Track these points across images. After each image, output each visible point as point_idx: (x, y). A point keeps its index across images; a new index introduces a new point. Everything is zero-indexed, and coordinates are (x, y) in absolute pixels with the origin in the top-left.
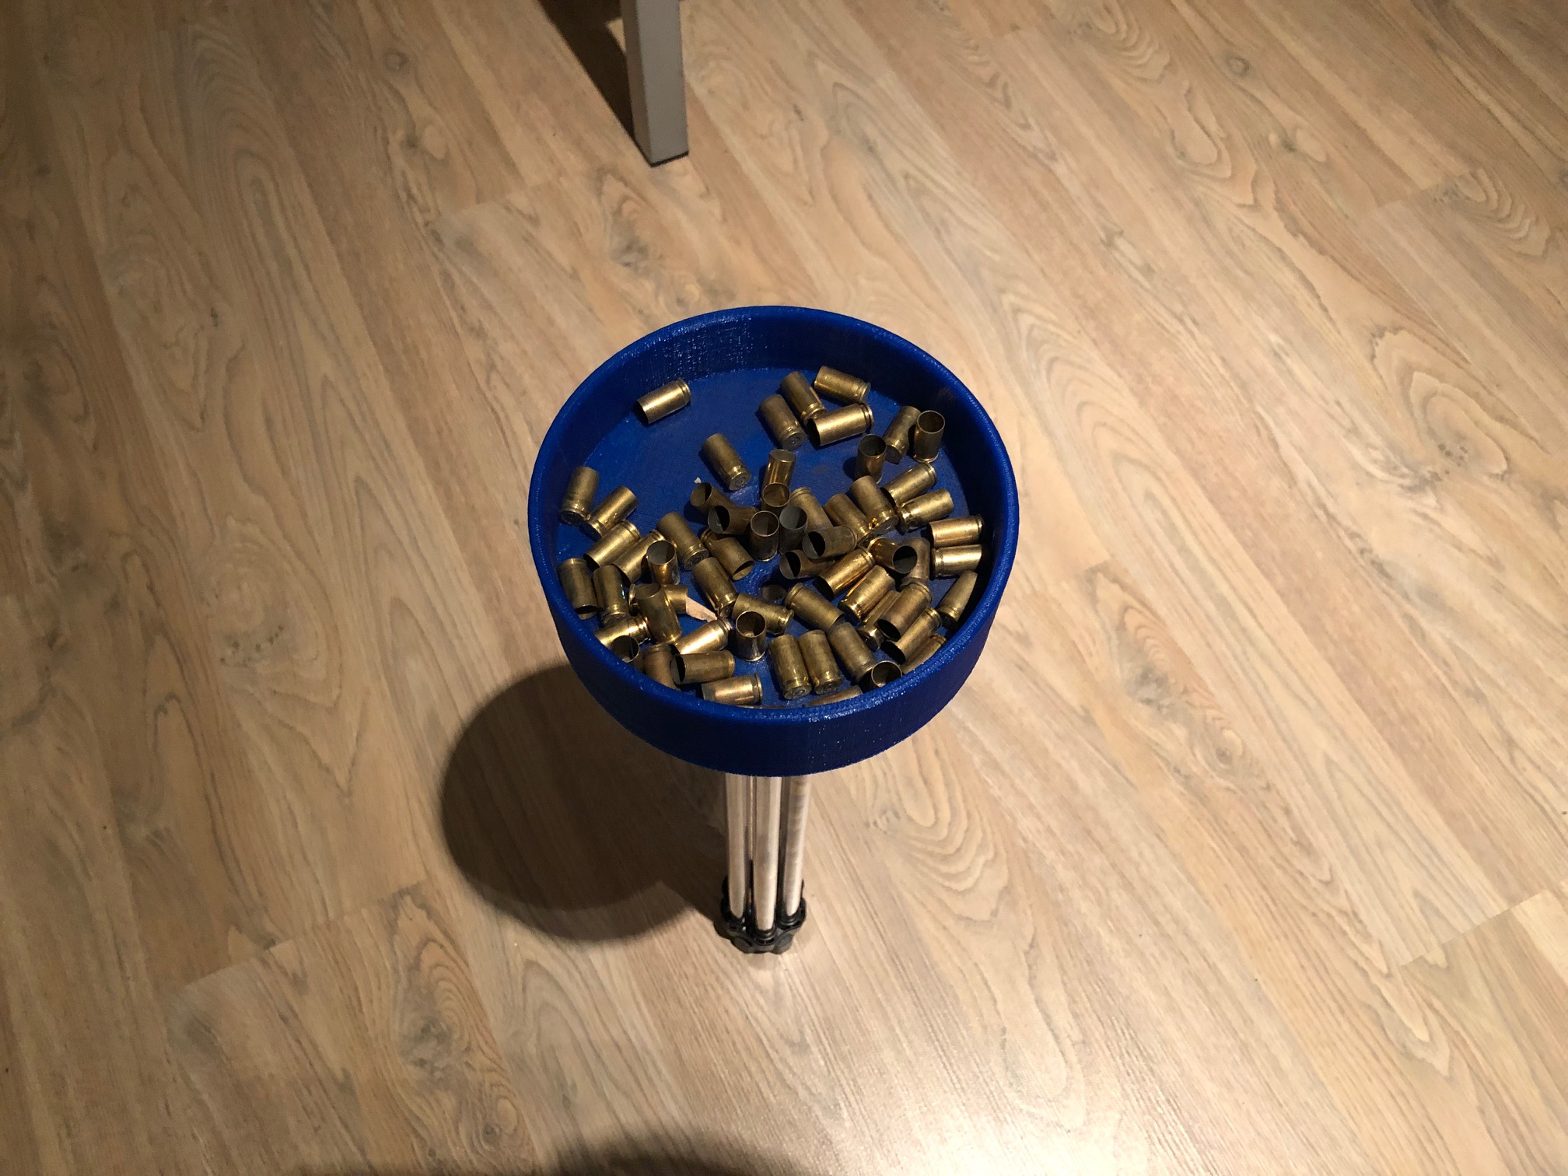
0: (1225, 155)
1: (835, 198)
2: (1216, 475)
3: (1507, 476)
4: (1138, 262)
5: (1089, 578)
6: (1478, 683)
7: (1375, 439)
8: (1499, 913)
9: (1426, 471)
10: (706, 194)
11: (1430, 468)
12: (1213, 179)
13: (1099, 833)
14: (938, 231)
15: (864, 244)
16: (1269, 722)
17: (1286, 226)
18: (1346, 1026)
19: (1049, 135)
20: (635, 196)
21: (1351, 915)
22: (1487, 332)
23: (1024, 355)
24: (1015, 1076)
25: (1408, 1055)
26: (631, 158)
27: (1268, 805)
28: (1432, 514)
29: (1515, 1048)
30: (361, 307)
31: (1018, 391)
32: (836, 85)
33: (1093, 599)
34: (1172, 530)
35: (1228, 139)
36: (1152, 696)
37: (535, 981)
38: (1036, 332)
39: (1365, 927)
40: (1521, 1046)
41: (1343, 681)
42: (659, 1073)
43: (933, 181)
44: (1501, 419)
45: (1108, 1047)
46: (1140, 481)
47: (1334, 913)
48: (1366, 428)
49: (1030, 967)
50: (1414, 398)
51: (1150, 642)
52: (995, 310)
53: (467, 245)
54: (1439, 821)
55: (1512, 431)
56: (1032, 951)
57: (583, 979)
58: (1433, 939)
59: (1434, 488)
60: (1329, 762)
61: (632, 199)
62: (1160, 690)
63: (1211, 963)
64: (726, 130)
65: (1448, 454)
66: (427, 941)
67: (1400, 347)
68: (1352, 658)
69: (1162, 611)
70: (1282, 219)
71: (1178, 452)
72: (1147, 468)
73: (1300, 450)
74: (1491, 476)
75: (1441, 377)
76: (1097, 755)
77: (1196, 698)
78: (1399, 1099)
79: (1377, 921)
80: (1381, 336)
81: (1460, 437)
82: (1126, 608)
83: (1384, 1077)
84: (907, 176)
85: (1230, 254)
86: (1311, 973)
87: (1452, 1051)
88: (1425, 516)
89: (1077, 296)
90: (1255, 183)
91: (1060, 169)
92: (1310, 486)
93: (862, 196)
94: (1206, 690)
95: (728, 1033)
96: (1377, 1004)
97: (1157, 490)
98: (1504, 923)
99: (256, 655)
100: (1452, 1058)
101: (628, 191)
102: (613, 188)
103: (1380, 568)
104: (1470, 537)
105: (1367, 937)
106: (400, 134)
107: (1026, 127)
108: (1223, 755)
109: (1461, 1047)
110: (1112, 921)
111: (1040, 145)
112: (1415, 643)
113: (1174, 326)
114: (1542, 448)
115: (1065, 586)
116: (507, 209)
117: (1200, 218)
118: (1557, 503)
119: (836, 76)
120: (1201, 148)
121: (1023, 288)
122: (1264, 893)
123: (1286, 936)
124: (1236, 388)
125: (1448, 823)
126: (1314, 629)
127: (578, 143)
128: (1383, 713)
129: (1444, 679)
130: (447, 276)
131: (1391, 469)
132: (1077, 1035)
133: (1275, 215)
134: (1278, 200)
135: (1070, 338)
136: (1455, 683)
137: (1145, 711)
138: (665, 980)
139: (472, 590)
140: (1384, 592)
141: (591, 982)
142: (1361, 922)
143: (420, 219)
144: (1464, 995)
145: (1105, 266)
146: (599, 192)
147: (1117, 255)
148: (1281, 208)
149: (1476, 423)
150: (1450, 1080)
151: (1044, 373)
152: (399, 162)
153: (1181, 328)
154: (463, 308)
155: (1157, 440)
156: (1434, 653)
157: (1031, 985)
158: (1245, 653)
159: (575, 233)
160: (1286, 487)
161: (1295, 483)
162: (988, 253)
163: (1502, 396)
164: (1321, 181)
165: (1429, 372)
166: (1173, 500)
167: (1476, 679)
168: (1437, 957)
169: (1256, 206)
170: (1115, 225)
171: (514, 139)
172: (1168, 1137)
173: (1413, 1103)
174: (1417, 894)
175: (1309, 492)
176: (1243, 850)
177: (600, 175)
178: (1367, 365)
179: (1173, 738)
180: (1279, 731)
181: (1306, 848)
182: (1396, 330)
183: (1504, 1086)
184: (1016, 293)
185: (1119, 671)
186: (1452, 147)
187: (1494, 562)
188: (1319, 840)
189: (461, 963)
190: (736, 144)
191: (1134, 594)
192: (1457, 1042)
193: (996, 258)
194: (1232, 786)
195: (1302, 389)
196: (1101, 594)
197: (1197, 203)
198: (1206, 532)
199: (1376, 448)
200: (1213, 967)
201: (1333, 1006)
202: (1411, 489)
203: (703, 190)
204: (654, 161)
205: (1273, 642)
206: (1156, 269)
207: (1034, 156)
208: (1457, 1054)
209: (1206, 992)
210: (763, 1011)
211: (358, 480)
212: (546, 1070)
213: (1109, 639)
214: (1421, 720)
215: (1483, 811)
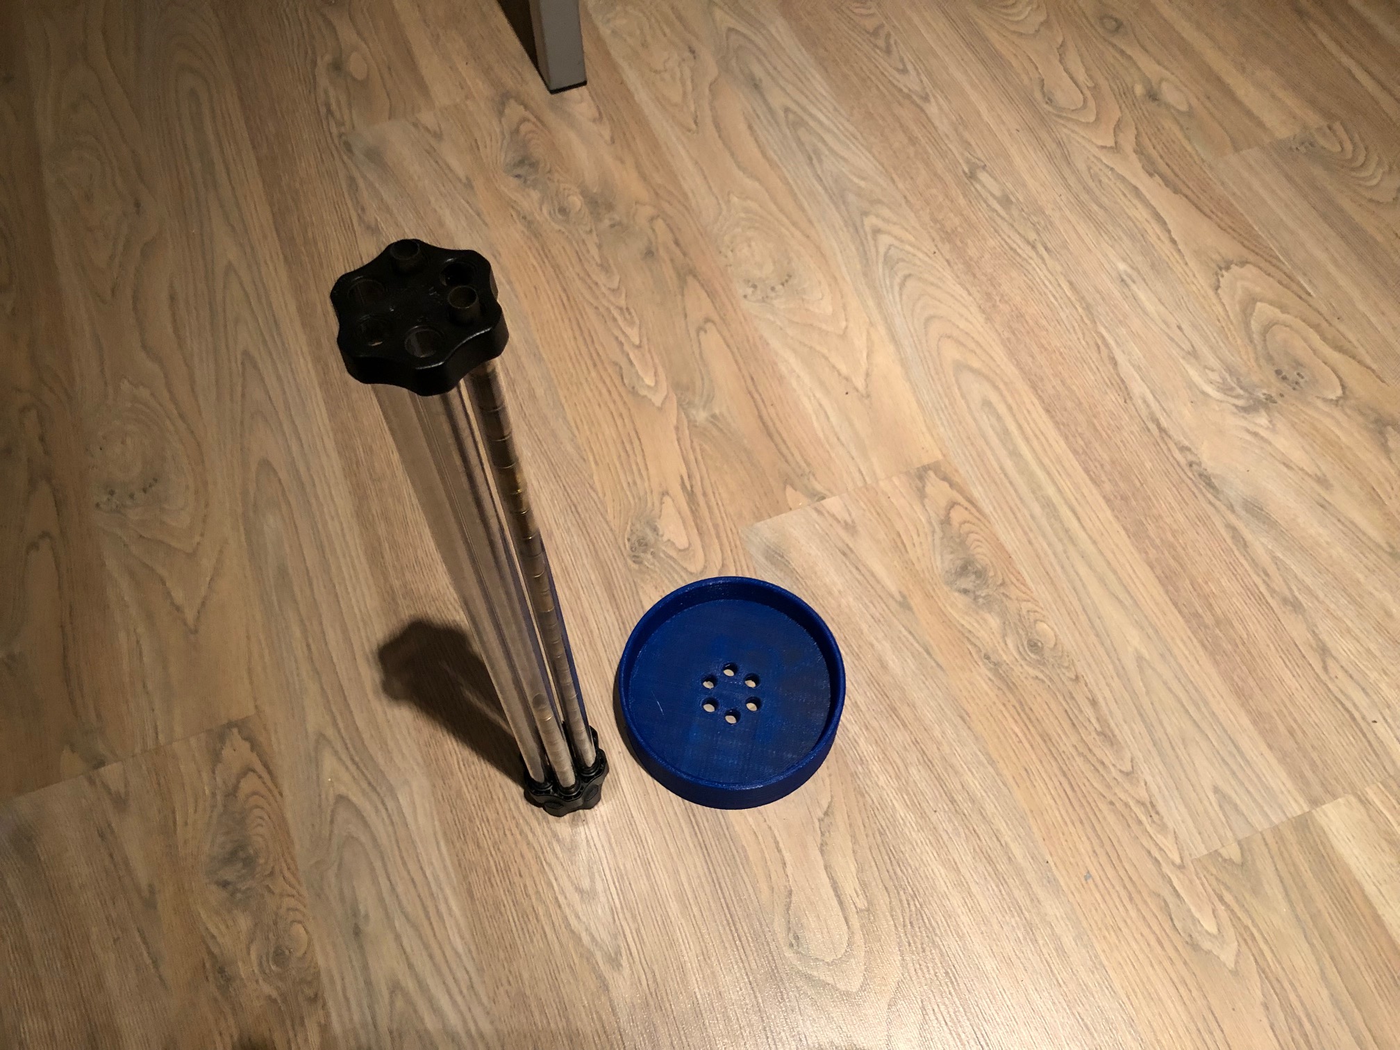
0: (1092, 104)
1: (717, 126)
2: (1054, 387)
3: (1341, 402)
4: (998, 193)
5: (920, 475)
6: (1297, 593)
7: (1213, 361)
8: (1299, 813)
9: (1260, 394)
10: (599, 119)
11: (1265, 391)
12: (1077, 122)
13: (905, 711)
14: (810, 159)
15: (739, 167)
16: (1083, 618)
17: (1143, 167)
18: (1133, 913)
19: (925, 79)
20: (534, 120)
21: (1149, 805)
22: (1331, 268)
23: (880, 269)
24: (797, 938)
25: (1195, 946)
26: (534, 86)
27: (1074, 695)
28: (1263, 433)
29: (1305, 946)
30: (271, 205)
31: (871, 303)
32: (730, 30)
33: (922, 495)
34: (1005, 434)
35: (1095, 89)
36: (970, 586)
37: (343, 814)
38: (892, 251)
39: (1161, 819)
40: (1311, 945)
41: (1163, 585)
42: (450, 909)
43: (811, 115)
44: (1340, 349)
45: (892, 916)
46: (978, 389)
47: (1132, 803)
48: (1204, 350)
49: (823, 834)
50: (1255, 326)
51: (973, 536)
52: (857, 230)
53: (375, 156)
54: (1245, 721)
55: (1350, 359)
56: (826, 820)
57: (389, 816)
58: (1229, 834)
59: (1267, 409)
60: (1140, 659)
61: (529, 120)
62: (978, 582)
63: (1004, 844)
64: (624, 65)
65: (1284, 378)
66: (248, 770)
67: (1245, 279)
68: (1172, 562)
69: (988, 509)
70: (1140, 160)
71: (1018, 365)
72: (987, 378)
73: (1138, 368)
74: (1325, 400)
75: (1283, 308)
76: (910, 637)
77: (1014, 592)
78: (1182, 990)
79: (1174, 813)
80: (1228, 268)
81: (1298, 364)
82: (953, 504)
83: (1167, 964)
84: (787, 110)
85: (1088, 190)
86: (1103, 859)
87: (1239, 945)
88: (1256, 434)
89: (935, 221)
90: (1117, 128)
91: (932, 109)
92: (1145, 401)
93: (743, 127)
94: (1024, 584)
95: (521, 876)
96: (1166, 893)
97: (994, 397)
98: (1303, 825)
99: (129, 502)
100: (1239, 953)
101: (528, 114)
102: (514, 111)
103: (1207, 480)
104: (1298, 456)
105: (1163, 828)
106: (328, 58)
107: (904, 71)
108: (1034, 646)
109: (1250, 942)
110: (908, 794)
111: (917, 88)
112: (1237, 553)
113: (1026, 251)
114: (1378, 377)
115: (895, 480)
116: (415, 125)
117: (1061, 157)
118: (1390, 428)
119: (731, 22)
120: (1067, 95)
121: (886, 212)
122: (1063, 779)
123: (1081, 822)
124: (1080, 310)
125: (1254, 723)
126: (1137, 534)
127: (487, 71)
128: (1196, 615)
129: (1263, 588)
130: (352, 180)
131: (1226, 389)
132: (862, 903)
133: (1134, 157)
134: (1138, 143)
135: (927, 259)
136: (1273, 592)
137: (961, 600)
138: (467, 821)
139: (334, 455)
140: (1210, 503)
141: (396, 818)
142: (1157, 813)
143: (334, 130)
144: (1256, 891)
145: (965, 196)
146: (501, 113)
147: (978, 187)
148: (1140, 151)
149: (1315, 351)
150: (1235, 973)
151: (897, 288)
152: (323, 81)
153: (1033, 254)
154: (363, 209)
155: (999, 353)
156: (1254, 563)
157: (822, 852)
158: (1065, 552)
159: (474, 147)
160: (1121, 401)
161: (1131, 398)
162: (856, 180)
163: (1342, 327)
164: (1181, 127)
165: (1272, 303)
166: (1010, 408)
167: (1294, 588)
168: (1233, 852)
169: (1116, 148)
170: (979, 159)
171: (430, 65)
172: (942, 1008)
173: (1195, 993)
174: (1216, 790)
175: (1143, 406)
176: (1046, 738)
177: (503, 98)
178: (1211, 293)
179: (987, 627)
180: (1093, 627)
181: (1108, 737)
182: (1243, 263)
183: (1292, 984)
184: (877, 216)
185: (940, 562)
186: (1313, 103)
187: (1322, 481)
188: (1124, 733)
189: (276, 792)
190: (631, 77)
191: (961, 491)
192: (1246, 937)
193: (862, 184)
194: (1041, 676)
195: (1146, 313)
196: (929, 489)
197: (1060, 144)
198: (1038, 438)
199: (1213, 370)
200: (1005, 847)
201: (1123, 893)
202: (1245, 409)
203: (597, 115)
204: (553, 87)
205: (1094, 542)
206: (1013, 200)
207: (908, 97)
208: (1244, 948)
209: (996, 870)
210: (558, 858)
211: (246, 353)
212: (342, 899)
213: (934, 532)
214: (1236, 624)
215: (1291, 713)
